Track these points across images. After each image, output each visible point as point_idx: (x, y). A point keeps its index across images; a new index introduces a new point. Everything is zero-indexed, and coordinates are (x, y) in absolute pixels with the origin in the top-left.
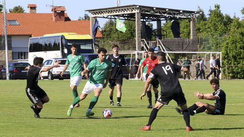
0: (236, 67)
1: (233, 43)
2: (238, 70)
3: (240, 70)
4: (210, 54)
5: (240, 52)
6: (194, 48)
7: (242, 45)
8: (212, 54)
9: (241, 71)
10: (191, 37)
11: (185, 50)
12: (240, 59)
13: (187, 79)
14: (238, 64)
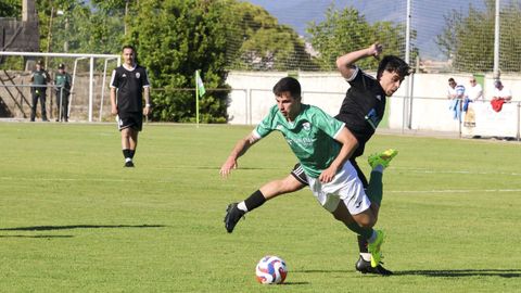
0: (158, 92)
1: (151, 34)
2: (163, 98)
3: (167, 99)
4: (89, 58)
5: (171, 55)
6: (31, 44)
7: (175, 39)
8: (95, 59)
9: (171, 102)
10: (25, 16)
11: (10, 47)
12: (169, 72)
13: (38, 120)
14: (165, 84)
